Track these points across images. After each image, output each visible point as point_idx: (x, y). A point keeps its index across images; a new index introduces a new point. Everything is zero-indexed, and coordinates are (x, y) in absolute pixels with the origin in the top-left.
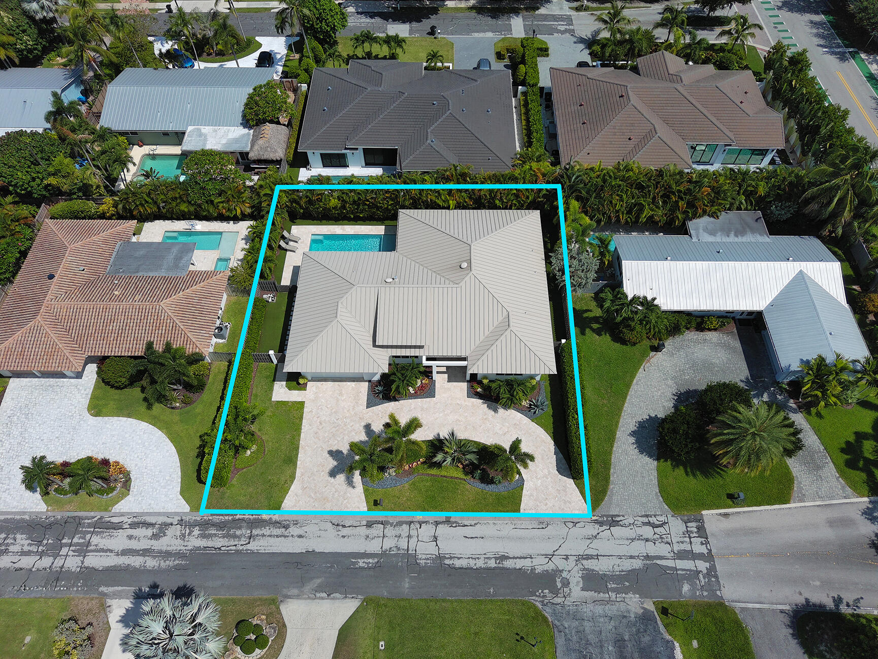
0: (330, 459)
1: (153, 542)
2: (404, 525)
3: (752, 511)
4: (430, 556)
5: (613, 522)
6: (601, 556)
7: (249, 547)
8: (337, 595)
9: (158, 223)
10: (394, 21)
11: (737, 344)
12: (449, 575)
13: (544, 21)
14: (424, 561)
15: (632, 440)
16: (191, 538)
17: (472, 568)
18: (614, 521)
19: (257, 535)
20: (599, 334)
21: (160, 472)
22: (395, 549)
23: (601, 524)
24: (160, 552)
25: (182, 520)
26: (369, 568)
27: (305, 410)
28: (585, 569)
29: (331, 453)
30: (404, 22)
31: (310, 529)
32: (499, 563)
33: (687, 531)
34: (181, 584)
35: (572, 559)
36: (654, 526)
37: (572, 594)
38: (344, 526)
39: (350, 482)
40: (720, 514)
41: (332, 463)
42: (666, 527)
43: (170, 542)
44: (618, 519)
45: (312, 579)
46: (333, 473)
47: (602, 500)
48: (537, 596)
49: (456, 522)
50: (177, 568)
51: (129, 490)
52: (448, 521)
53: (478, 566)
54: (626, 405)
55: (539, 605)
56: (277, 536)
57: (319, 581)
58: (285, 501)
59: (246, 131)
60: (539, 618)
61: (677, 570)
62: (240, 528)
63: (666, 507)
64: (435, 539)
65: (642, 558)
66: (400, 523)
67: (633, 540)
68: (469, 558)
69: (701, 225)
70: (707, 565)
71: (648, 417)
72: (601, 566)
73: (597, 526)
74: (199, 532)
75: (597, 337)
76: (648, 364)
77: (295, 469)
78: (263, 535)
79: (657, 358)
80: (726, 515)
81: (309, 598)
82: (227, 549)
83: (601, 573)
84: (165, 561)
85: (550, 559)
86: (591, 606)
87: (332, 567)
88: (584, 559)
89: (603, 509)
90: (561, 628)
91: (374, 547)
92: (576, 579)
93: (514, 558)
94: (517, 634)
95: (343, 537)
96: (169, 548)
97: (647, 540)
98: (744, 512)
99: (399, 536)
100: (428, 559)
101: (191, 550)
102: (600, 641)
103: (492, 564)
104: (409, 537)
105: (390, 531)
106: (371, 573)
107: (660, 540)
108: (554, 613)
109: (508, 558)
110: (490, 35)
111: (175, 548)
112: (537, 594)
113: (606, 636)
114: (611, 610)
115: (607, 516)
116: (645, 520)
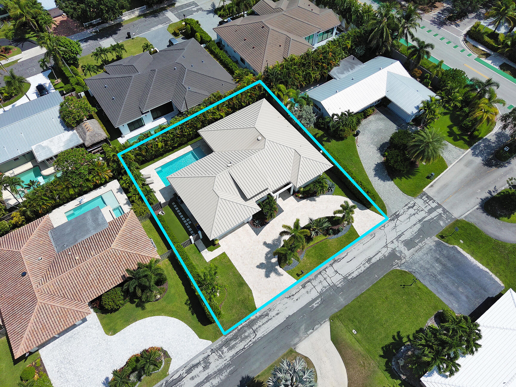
0: (260, 270)
1: (207, 371)
2: (319, 276)
3: (439, 178)
4: (340, 280)
5: (396, 216)
6: (404, 232)
7: (258, 336)
8: (317, 326)
11: (382, 116)
12: (355, 282)
13: (183, 9)
14: (340, 284)
15: (377, 178)
16: (225, 354)
17: (361, 273)
18: (397, 215)
19: (257, 329)
20: (330, 142)
21: (179, 336)
22: (324, 289)
23: (393, 220)
24: (215, 373)
25: (212, 350)
26: (320, 305)
27: (229, 255)
28: (403, 242)
29: (258, 267)
30: (108, 37)
31: (279, 307)
32: (370, 263)
33: (425, 201)
34: (240, 379)
35: (395, 241)
36: (412, 207)
37: (406, 255)
38: (293, 295)
39: (278, 274)
40: (430, 187)
41: (263, 271)
42: (416, 204)
43: (215, 364)
44: (397, 213)
45: (299, 328)
46: (267, 276)
47: (386, 210)
48: (394, 265)
49: (338, 259)
50: (231, 373)
51: (170, 357)
52: (335, 261)
53: (363, 270)
54: (363, 165)
55: (398, 268)
56: (267, 322)
57: (303, 327)
58: (256, 304)
59: (71, 132)
60: (403, 273)
61: (433, 218)
62: (245, 331)
63: (410, 197)
64: (336, 272)
65: (418, 222)
66: (316, 276)
67: (409, 218)
68: (357, 270)
69: (335, 72)
70: (441, 209)
71: (375, 165)
72: (407, 236)
73: (392, 222)
74: (227, 349)
75: (330, 143)
76: (358, 143)
78: (260, 326)
79: (359, 138)
80: (432, 186)
81: (306, 337)
82: (248, 345)
83: (409, 239)
84: (222, 375)
85: (387, 247)
86: (416, 254)
87: (304, 316)
88: (399, 238)
89: (390, 214)
90: (413, 271)
91: (314, 294)
92: (402, 248)
93: (374, 257)
94: (401, 285)
95: (297, 300)
96: (218, 368)
97: (414, 214)
98: (437, 181)
99: (321, 282)
101: (230, 360)
102: (431, 265)
103: (367, 265)
104: (325, 279)
105: (315, 283)
106: (323, 306)
107: (419, 211)
108: (406, 267)
109: (371, 258)
110: (161, 26)
111: (221, 365)
112: (394, 264)
113: (431, 262)
114: (424, 250)
115: (393, 215)
116: (407, 207)
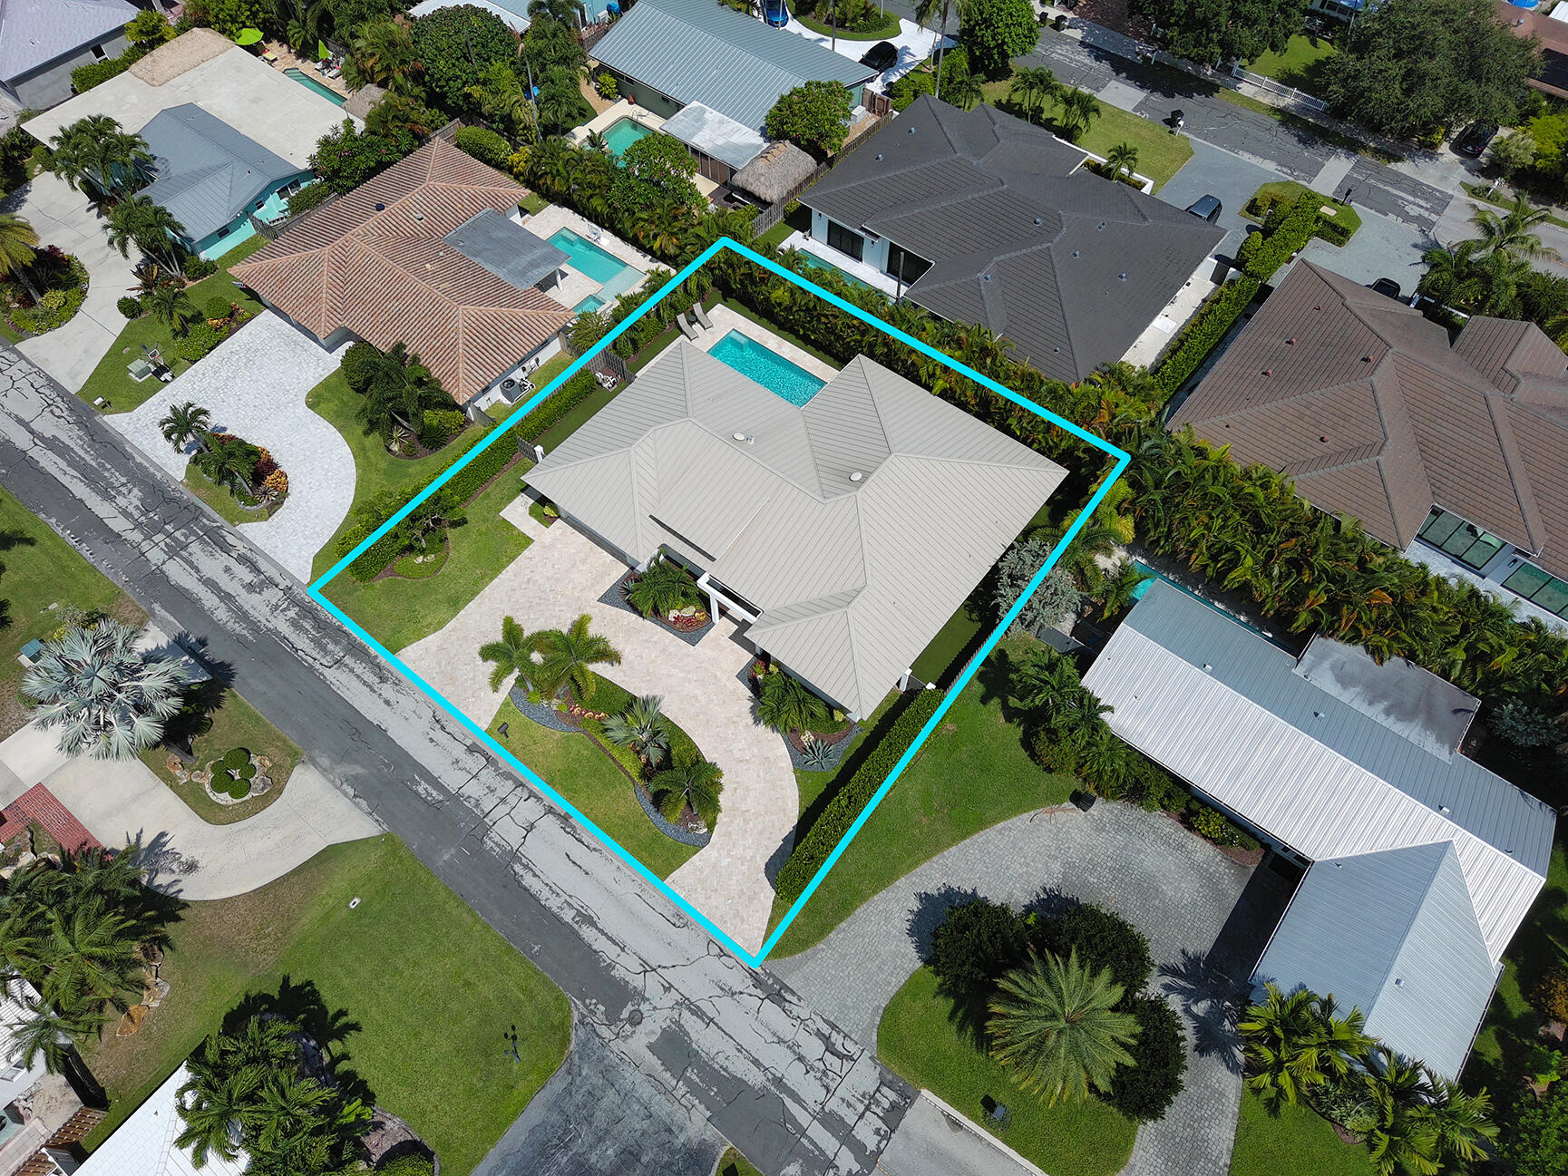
1: (243, 592)
2: (511, 782)
3: (1004, 1154)
4: (505, 843)
5: (777, 994)
6: (716, 1024)
7: (327, 672)
8: (364, 804)
9: (566, 213)
10: (1127, 78)
11: (1234, 893)
12: (505, 887)
13: (1391, 185)
14: (492, 844)
15: (915, 905)
16: (281, 617)
17: (538, 901)
18: (779, 994)
19: (346, 665)
20: (1009, 719)
21: (316, 517)
22: (473, 802)
23: (758, 983)
24: (240, 608)
25: (290, 589)
26: (425, 801)
27: (526, 552)
28: (677, 1023)
30: (1142, 87)
31: (406, 703)
32: (577, 922)
33: (873, 1097)
34: (227, 661)
35: (674, 995)
36: (830, 1048)
37: (630, 1041)
38: (443, 728)
40: (948, 1116)
42: (847, 1065)
43: (257, 605)
44: (788, 996)
45: (356, 762)
47: (791, 953)
48: (584, 1004)
49: (573, 828)
50: (240, 640)
51: (270, 516)
52: (565, 819)
53: (548, 904)
54: (953, 849)
55: (576, 1018)
56: (365, 683)
57: (359, 770)
58: (408, 648)
59: (761, 140)
60: (561, 1032)
61: (804, 1134)
62: (337, 643)
63: (875, 1038)
64: (530, 828)
65: (770, 1077)
66: (508, 776)
67: (781, 1041)
68: (547, 885)
69: (1337, 656)
70: (856, 1168)
71: (970, 891)
72: (703, 1038)
73: (749, 982)
74: (294, 615)
75: (1002, 720)
76: (1047, 816)
77: (453, 616)
78: (352, 670)
79: (1069, 815)
80: (956, 1125)
81: (333, 782)
82: (304, 656)
83: (694, 1045)
84: (235, 622)
85: (645, 972)
86: (639, 1078)
87: (388, 766)
88: (690, 1009)
89: (780, 967)
90: (576, 1070)
91: (452, 780)
92: (653, 1026)
93: (601, 931)
94: (513, 1028)
95: (432, 740)
96: (251, 611)
97: (801, 1059)
98: (989, 1144)
99: (492, 791)
100: (498, 845)
101: (269, 630)
102: (607, 1131)
103: (568, 915)
104: (503, 800)
105: (488, 776)
106: (422, 808)
107: (819, 1075)
108: (584, 1044)
109: (593, 924)
110: (1270, 166)
111: (256, 615)
112: (588, 1001)
113: (620, 1133)
114: (662, 1106)
115: (777, 980)
116: (826, 1030)
